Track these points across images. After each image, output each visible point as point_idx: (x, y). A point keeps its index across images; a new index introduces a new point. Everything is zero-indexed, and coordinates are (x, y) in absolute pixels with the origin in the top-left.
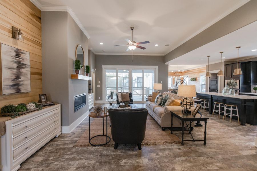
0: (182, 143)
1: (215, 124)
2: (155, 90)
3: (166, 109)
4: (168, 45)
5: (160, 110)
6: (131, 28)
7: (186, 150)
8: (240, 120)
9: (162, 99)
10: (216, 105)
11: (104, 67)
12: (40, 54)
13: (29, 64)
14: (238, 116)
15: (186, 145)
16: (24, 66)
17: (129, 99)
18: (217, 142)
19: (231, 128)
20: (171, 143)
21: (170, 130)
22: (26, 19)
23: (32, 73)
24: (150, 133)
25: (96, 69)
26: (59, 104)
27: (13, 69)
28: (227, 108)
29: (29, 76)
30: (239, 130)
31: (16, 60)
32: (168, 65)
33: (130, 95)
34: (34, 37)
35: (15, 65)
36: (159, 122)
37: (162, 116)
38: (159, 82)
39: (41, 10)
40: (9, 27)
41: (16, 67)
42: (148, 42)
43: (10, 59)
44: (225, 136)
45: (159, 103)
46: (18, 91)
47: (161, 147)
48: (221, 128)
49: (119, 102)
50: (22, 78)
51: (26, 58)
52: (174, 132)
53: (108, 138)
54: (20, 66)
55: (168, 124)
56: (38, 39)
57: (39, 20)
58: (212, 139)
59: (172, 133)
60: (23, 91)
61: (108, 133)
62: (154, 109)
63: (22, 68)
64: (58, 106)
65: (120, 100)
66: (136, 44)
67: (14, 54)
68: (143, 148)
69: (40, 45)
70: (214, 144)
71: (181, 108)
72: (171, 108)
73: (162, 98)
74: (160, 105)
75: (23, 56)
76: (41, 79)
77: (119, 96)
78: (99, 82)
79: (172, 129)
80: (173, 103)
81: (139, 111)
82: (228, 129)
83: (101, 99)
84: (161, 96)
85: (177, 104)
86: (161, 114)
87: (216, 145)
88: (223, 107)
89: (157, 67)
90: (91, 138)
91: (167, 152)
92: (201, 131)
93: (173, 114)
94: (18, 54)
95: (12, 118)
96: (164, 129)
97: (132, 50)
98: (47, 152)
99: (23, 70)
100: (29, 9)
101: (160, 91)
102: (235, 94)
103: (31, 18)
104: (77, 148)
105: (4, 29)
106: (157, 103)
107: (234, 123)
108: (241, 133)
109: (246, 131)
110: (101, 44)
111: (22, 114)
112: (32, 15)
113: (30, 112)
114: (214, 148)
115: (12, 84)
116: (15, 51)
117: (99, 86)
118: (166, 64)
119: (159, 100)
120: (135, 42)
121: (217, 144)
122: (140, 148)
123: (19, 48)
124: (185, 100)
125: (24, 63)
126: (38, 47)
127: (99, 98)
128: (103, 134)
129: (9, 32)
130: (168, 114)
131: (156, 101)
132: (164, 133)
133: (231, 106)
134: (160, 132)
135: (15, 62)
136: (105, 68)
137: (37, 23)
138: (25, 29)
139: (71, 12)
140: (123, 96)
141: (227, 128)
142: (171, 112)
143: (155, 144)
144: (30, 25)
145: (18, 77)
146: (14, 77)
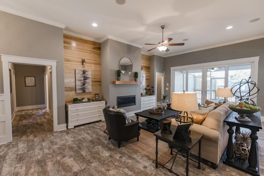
12: (99, 70)
13: (91, 77)
16: (87, 79)
22: (90, 52)
27: (82, 80)
29: (91, 83)
34: (95, 61)
35: (82, 79)
39: (100, 43)
41: (83, 79)
43: (80, 76)
46: (84, 91)
50: (86, 85)
51: (89, 74)
54: (85, 78)
56: (98, 61)
57: (99, 49)
60: (87, 91)
67: (82, 73)
69: (100, 64)
75: (87, 73)
76: (100, 85)
94: (84, 72)
97: (163, 51)
99: (87, 81)
100: (92, 46)
103: (95, 51)
105: (78, 62)
112: (94, 48)
115: (81, 88)
116: (82, 71)
117: (167, 89)
123: (86, 69)
125: (87, 76)
126: (98, 66)
129: (80, 63)
135: (82, 77)
136: (174, 70)
138: (88, 58)
144: (92, 54)
145: (84, 84)
146: (82, 85)
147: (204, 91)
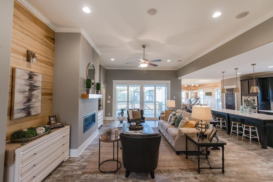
0: (199, 171)
1: (233, 147)
2: (168, 107)
3: (180, 131)
4: (181, 61)
5: (174, 131)
6: (143, 46)
7: (203, 179)
8: (260, 142)
9: (176, 119)
10: (233, 125)
11: (114, 81)
12: (52, 75)
13: (40, 85)
14: (258, 137)
15: (203, 173)
16: (36, 88)
17: (140, 117)
18: (236, 169)
19: (251, 152)
20: (186, 170)
21: (185, 154)
22: (40, 41)
23: (43, 94)
24: (164, 158)
25: (106, 84)
26: (68, 125)
27: (26, 92)
28: (245, 128)
29: (40, 97)
30: (260, 155)
31: (28, 83)
32: (181, 80)
33: (142, 112)
34: (47, 58)
35: (27, 88)
36: (173, 145)
37: (176, 138)
38: (172, 99)
39: (55, 32)
40: (24, 51)
41: (28, 90)
42: (160, 60)
43: (23, 82)
44: (245, 162)
45: (172, 122)
46: (29, 114)
47: (176, 176)
48: (241, 152)
49: (130, 120)
50: (33, 100)
51: (39, 80)
52: (189, 157)
53: (119, 163)
54: (32, 88)
55: (182, 148)
56: (51, 60)
57: (52, 41)
58: (230, 165)
59: (187, 158)
60: (33, 114)
61: (118, 157)
62: (167, 129)
63: (34, 90)
64: (67, 128)
65: (131, 117)
66: (147, 62)
67: (27, 77)
68: (156, 176)
69: (52, 65)
70: (233, 172)
71: (194, 130)
72: (185, 130)
73: (175, 117)
74: (173, 124)
75: (35, 78)
76: (51, 100)
77: (130, 113)
78: (109, 97)
79: (187, 153)
80: (187, 124)
81: (152, 137)
82: (248, 153)
83: (111, 116)
84: (174, 115)
85: (191, 126)
86: (175, 136)
87: (235, 173)
88: (241, 127)
89: (169, 82)
90: (100, 163)
92: (218, 156)
93: (187, 138)
94: (31, 76)
95: (22, 145)
96: (178, 153)
97: (144, 68)
98: (54, 180)
99: (35, 92)
100: (44, 31)
101: (173, 109)
102: (254, 112)
103: (46, 40)
104: (85, 175)
105: (19, 53)
106: (170, 123)
107: (255, 146)
108: (262, 158)
109: (268, 155)
110: (113, 59)
111: (32, 140)
112: (47, 37)
113: (39, 137)
114: (234, 177)
115: (23, 107)
116: (29, 74)
117: (109, 102)
118: (179, 78)
119: (173, 119)
120: (147, 60)
121: (237, 172)
122: (153, 177)
123: (32, 70)
124: (200, 122)
125: (36, 85)
126: (50, 67)
127: (109, 114)
128: (113, 159)
129: (24, 56)
130: (182, 136)
131: (169, 120)
132: (178, 157)
133: (250, 127)
134: (174, 156)
135: (27, 85)
136: (115, 83)
137: (50, 45)
138: (39, 52)
139: (84, 33)
140: (134, 113)
141: (247, 151)
142: (185, 134)
143: (169, 171)
144: (44, 47)
145: (29, 100)
146: (26, 100)
147: (142, 103)
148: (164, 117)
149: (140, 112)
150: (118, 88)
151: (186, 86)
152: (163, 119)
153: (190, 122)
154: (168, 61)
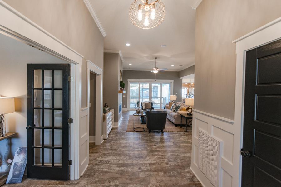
0: (186, 132)
2: (171, 100)
3: (178, 113)
4: (182, 66)
5: (175, 114)
6: (155, 58)
9: (176, 107)
11: (129, 80)
17: (151, 107)
20: (180, 131)
26: (113, 109)
32: (182, 79)
33: (152, 104)
36: (173, 121)
38: (174, 94)
45: (174, 109)
47: (174, 133)
49: (144, 109)
52: (183, 127)
53: (145, 129)
55: (179, 122)
59: (181, 128)
62: (170, 114)
65: (144, 107)
68: (164, 133)
71: (186, 112)
72: (181, 112)
73: (176, 106)
74: (174, 111)
77: (144, 104)
79: (181, 126)
80: (182, 109)
83: (126, 107)
84: (175, 105)
85: (184, 110)
86: (175, 116)
89: (172, 81)
90: (134, 128)
91: (177, 134)
93: (182, 116)
96: (176, 126)
97: (156, 73)
101: (175, 102)
106: (172, 110)
110: (130, 64)
118: (180, 78)
119: (174, 107)
120: (158, 68)
124: (189, 108)
127: (125, 106)
128: (139, 127)
130: (179, 116)
131: (171, 108)
134: (174, 126)
136: (130, 81)
140: (146, 104)
142: (181, 114)
143: (171, 132)
147: (150, 98)
148: (168, 107)
149: (150, 104)
150: (131, 85)
151: (186, 84)
152: (167, 108)
153: (184, 108)
154: (172, 66)
